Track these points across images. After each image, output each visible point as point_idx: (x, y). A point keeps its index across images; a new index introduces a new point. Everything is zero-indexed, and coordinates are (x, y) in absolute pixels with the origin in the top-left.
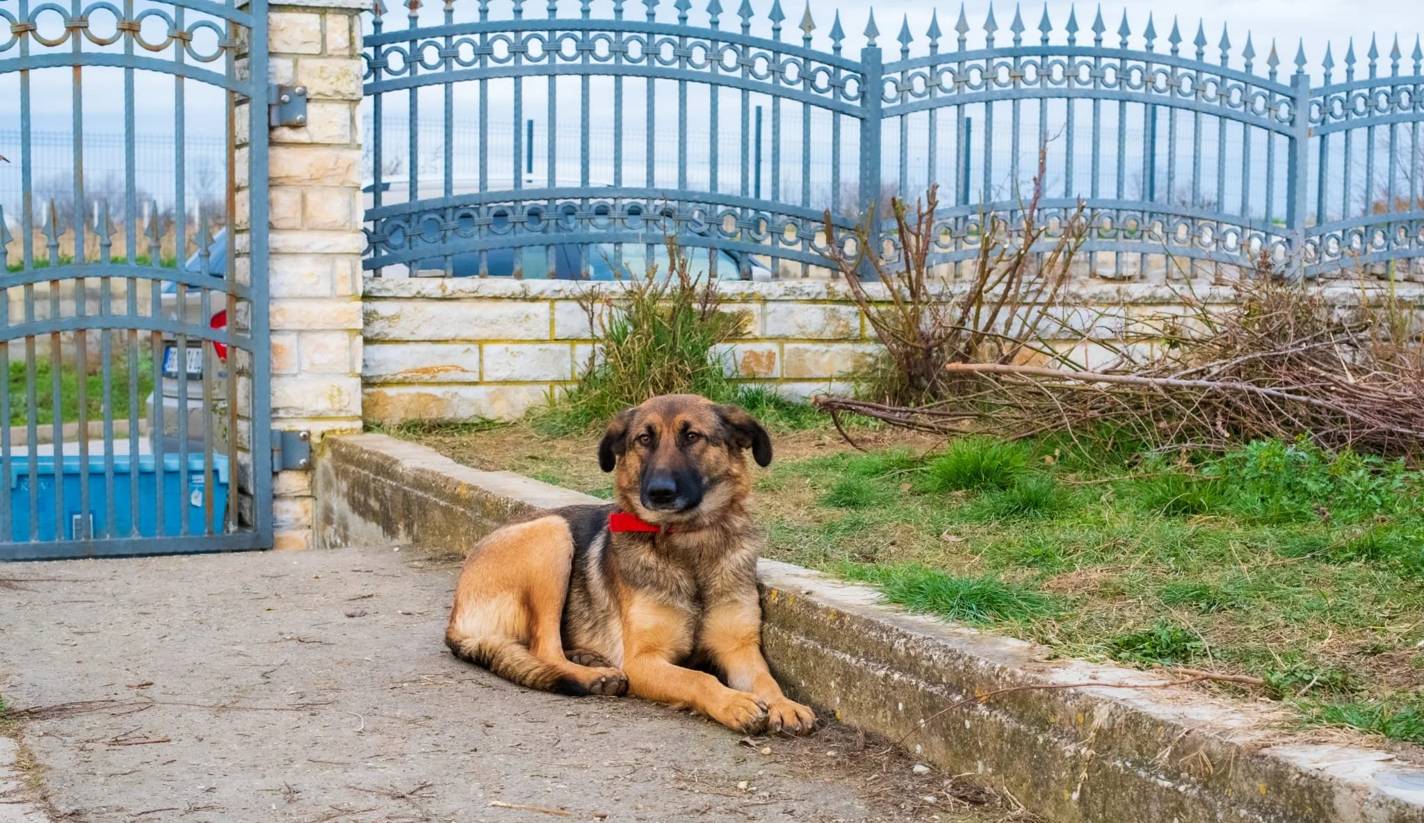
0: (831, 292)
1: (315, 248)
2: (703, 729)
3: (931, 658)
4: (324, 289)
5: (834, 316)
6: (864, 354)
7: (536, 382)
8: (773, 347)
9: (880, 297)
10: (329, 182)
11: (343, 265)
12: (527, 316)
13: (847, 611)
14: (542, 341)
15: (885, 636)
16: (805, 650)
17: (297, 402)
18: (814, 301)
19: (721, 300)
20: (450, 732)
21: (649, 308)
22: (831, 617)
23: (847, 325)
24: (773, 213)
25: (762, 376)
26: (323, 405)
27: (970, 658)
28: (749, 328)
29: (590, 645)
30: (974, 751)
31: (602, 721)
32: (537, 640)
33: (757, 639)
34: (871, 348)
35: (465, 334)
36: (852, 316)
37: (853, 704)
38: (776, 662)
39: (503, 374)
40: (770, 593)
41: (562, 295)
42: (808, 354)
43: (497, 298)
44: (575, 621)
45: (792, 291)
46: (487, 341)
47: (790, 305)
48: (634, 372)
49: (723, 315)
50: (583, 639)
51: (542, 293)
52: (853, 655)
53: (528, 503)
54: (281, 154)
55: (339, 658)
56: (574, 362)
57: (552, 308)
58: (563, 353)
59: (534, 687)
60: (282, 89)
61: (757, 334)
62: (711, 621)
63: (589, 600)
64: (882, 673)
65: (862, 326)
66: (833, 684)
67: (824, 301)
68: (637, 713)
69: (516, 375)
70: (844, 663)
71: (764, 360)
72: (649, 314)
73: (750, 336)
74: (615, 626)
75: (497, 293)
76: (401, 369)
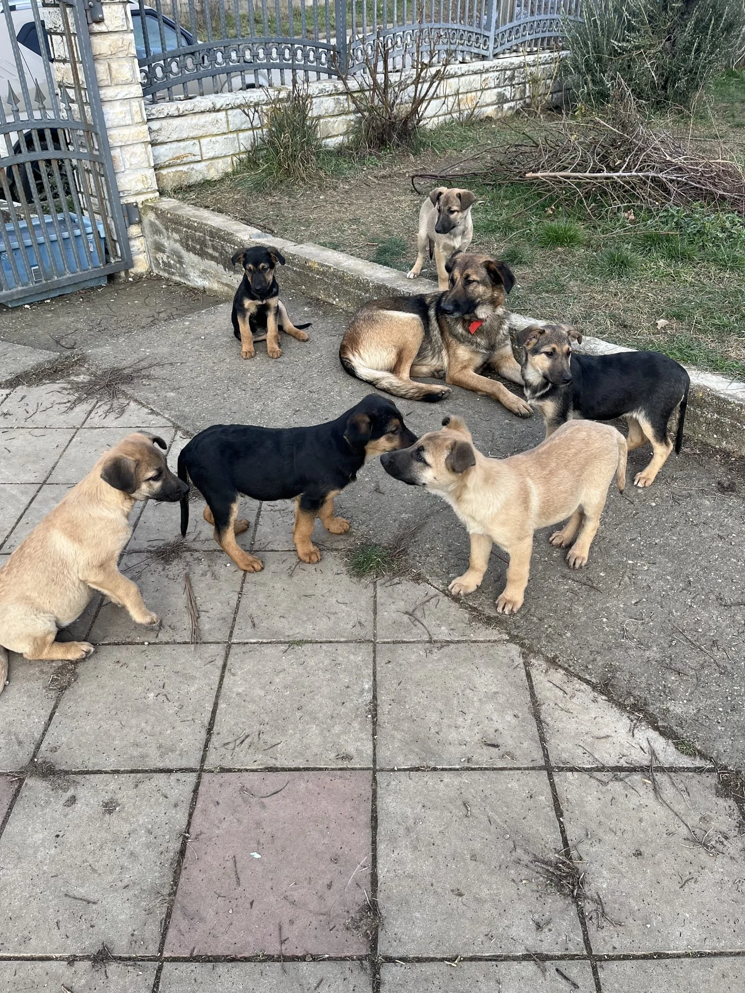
0: (336, 89)
1: (120, 96)
4: (129, 122)
5: (338, 102)
6: (351, 121)
7: (225, 156)
10: (121, 55)
11: (135, 104)
12: (217, 121)
14: (225, 134)
17: (128, 187)
18: (330, 95)
23: (343, 107)
26: (140, 187)
34: (352, 117)
35: (191, 135)
36: (345, 101)
39: (211, 155)
41: (230, 106)
42: (330, 124)
43: (203, 112)
46: (202, 137)
47: (322, 99)
51: (222, 107)
54: (95, 40)
56: (240, 144)
57: (226, 114)
58: (234, 139)
65: (349, 105)
67: (334, 94)
69: (217, 154)
75: (202, 109)
76: (167, 159)
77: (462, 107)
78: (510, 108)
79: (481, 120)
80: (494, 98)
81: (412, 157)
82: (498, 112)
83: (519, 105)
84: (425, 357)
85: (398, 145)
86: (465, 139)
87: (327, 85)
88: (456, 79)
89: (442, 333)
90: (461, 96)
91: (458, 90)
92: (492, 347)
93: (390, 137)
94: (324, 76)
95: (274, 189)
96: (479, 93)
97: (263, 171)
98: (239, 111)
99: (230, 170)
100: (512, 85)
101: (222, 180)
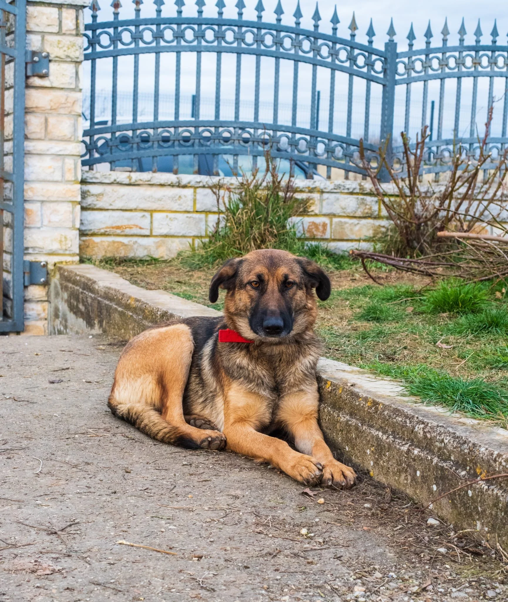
0: (362, 188)
1: (53, 151)
2: (277, 480)
3: (442, 441)
4: (57, 176)
5: (363, 203)
6: (380, 226)
7: (184, 236)
8: (326, 220)
9: (391, 192)
10: (62, 111)
11: (70, 163)
12: (180, 197)
13: (380, 401)
14: (188, 212)
15: (408, 421)
16: (350, 425)
17: (40, 244)
18: (352, 193)
19: (296, 190)
20: (100, 476)
21: (253, 194)
22: (369, 404)
23: (370, 209)
24: (329, 140)
25: (319, 237)
26: (55, 246)
27: (474, 444)
28: (312, 208)
29: (202, 413)
30: (474, 514)
31: (207, 470)
32: (167, 408)
33: (316, 415)
34: (384, 223)
35: (142, 206)
36: (373, 203)
37: (382, 467)
38: (328, 431)
39: (164, 231)
40: (326, 383)
41: (201, 185)
42: (347, 225)
43: (162, 185)
44: (193, 397)
45: (339, 187)
46: (155, 211)
47: (337, 195)
48: (243, 232)
49: (297, 200)
50: (197, 409)
51: (189, 183)
52: (384, 433)
53: (170, 312)
54: (33, 93)
55: (37, 414)
56: (207, 225)
57: (195, 192)
58: (200, 220)
59: (163, 441)
60: (34, 53)
61: (317, 212)
62: (284, 403)
63: (203, 383)
64: (405, 448)
65: (380, 209)
66: (368, 451)
67: (357, 194)
68: (231, 464)
69: (172, 232)
70: (377, 438)
71: (321, 228)
72: (253, 198)
73: (313, 213)
74: (219, 401)
75: (162, 182)
76: (104, 226)
99: (187, 252)
101: (172, 261)
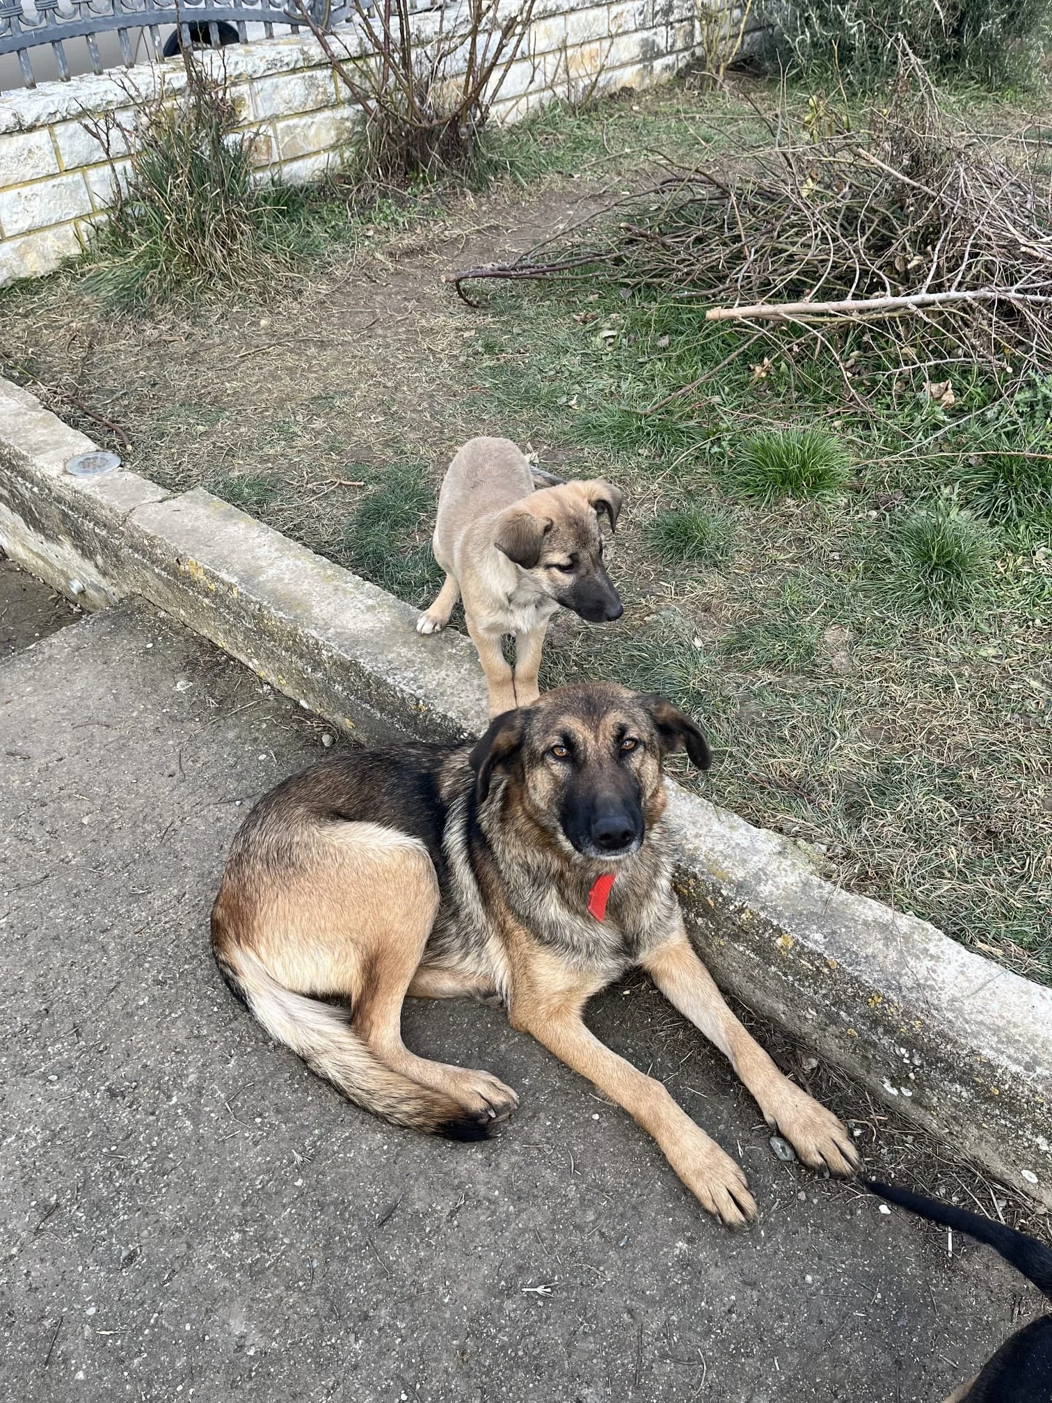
0: (307, 57)
5: (312, 84)
6: (344, 119)
7: (59, 223)
8: (267, 129)
12: (30, 151)
14: (53, 176)
18: (294, 71)
23: (325, 93)
25: (264, 163)
28: (244, 114)
34: (347, 112)
36: (327, 81)
39: (24, 225)
41: (59, 117)
42: (299, 130)
45: (273, 63)
47: (274, 80)
51: (37, 120)
56: (91, 195)
57: (51, 134)
58: (77, 183)
61: (251, 118)
65: (338, 88)
67: (302, 69)
69: (38, 222)
71: (262, 146)
73: (246, 123)
77: (573, 73)
78: (667, 68)
79: (611, 96)
80: (636, 51)
81: (470, 197)
82: (643, 78)
83: (683, 60)
84: (444, 952)
85: (441, 173)
86: (579, 144)
87: (284, 49)
88: (559, 20)
89: (486, 897)
90: (570, 52)
91: (564, 41)
92: (629, 945)
93: (426, 156)
94: (281, 29)
95: (162, 301)
96: (606, 43)
97: (139, 257)
98: (74, 126)
99: (75, 251)
100: (669, 24)
101: (53, 277)
